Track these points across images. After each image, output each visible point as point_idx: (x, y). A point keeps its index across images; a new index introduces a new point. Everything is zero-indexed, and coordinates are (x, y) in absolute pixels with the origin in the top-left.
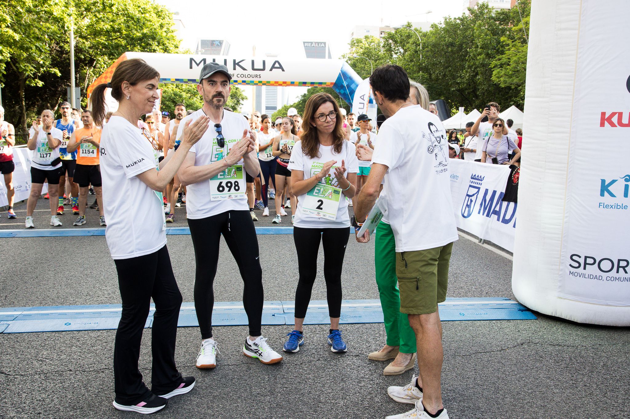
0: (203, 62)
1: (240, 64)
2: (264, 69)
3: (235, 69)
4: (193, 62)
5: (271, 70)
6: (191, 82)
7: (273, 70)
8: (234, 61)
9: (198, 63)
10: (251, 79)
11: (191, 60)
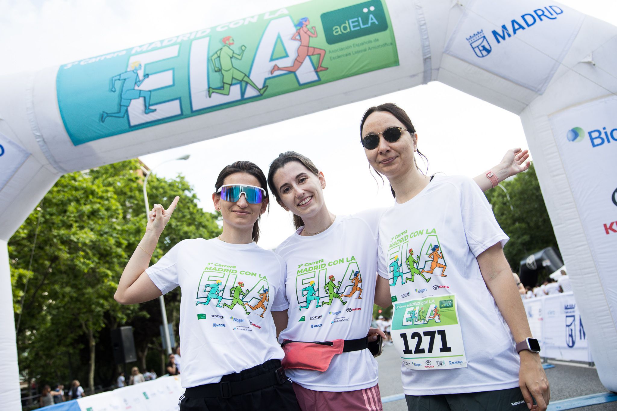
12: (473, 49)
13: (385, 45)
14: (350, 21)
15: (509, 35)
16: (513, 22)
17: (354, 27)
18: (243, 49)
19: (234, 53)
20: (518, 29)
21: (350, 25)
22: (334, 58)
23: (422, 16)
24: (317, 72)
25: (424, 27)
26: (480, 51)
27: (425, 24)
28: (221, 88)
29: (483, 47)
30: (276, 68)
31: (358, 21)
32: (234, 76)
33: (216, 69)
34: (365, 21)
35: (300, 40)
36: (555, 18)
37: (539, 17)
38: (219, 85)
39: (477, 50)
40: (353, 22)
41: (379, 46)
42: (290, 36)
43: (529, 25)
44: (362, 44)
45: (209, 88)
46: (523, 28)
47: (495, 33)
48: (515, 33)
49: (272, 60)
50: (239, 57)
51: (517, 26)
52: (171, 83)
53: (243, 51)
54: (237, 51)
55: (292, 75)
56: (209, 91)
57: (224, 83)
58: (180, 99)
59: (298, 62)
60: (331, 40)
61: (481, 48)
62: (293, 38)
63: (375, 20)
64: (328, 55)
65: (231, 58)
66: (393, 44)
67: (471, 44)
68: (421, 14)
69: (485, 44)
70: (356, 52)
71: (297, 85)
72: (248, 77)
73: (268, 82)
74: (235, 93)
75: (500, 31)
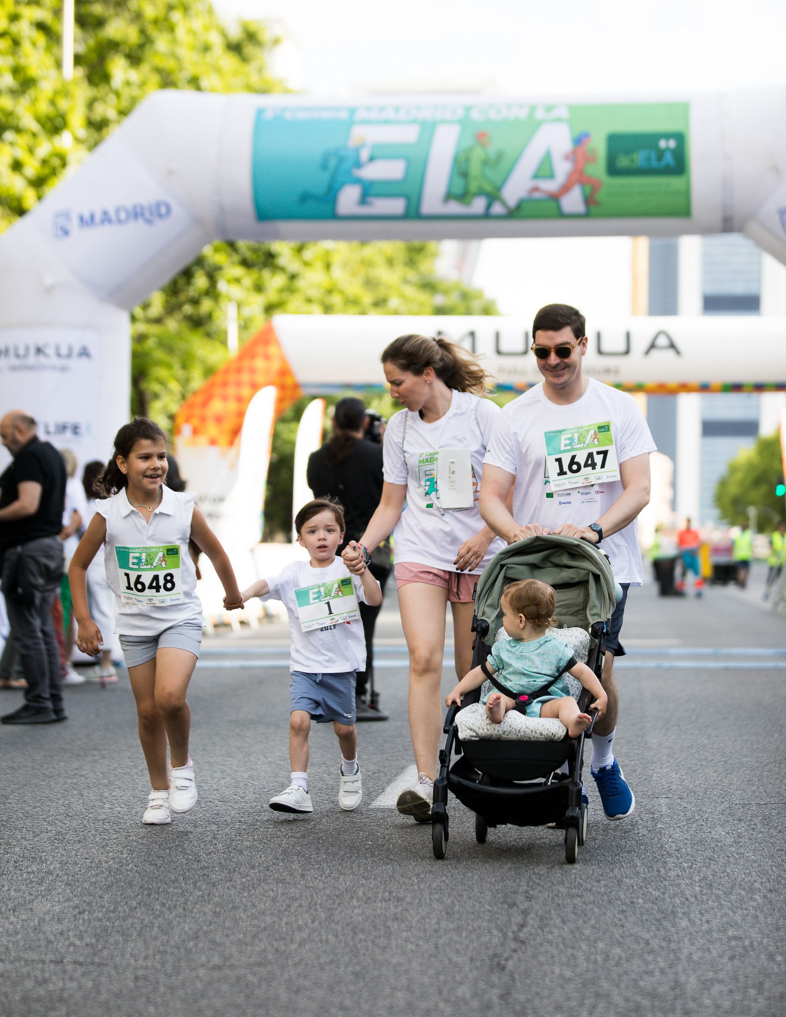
2: (627, 353)
5: (648, 353)
13: (677, 193)
21: (640, 158)
22: (611, 194)
28: (463, 197)
30: (537, 189)
31: (649, 155)
33: (463, 174)
41: (670, 193)
45: (448, 193)
49: (534, 178)
52: (401, 177)
57: (468, 192)
58: (407, 197)
59: (566, 188)
60: (613, 170)
63: (670, 161)
66: (688, 193)
68: (729, 166)
71: (558, 214)
73: (523, 204)
74: (478, 205)
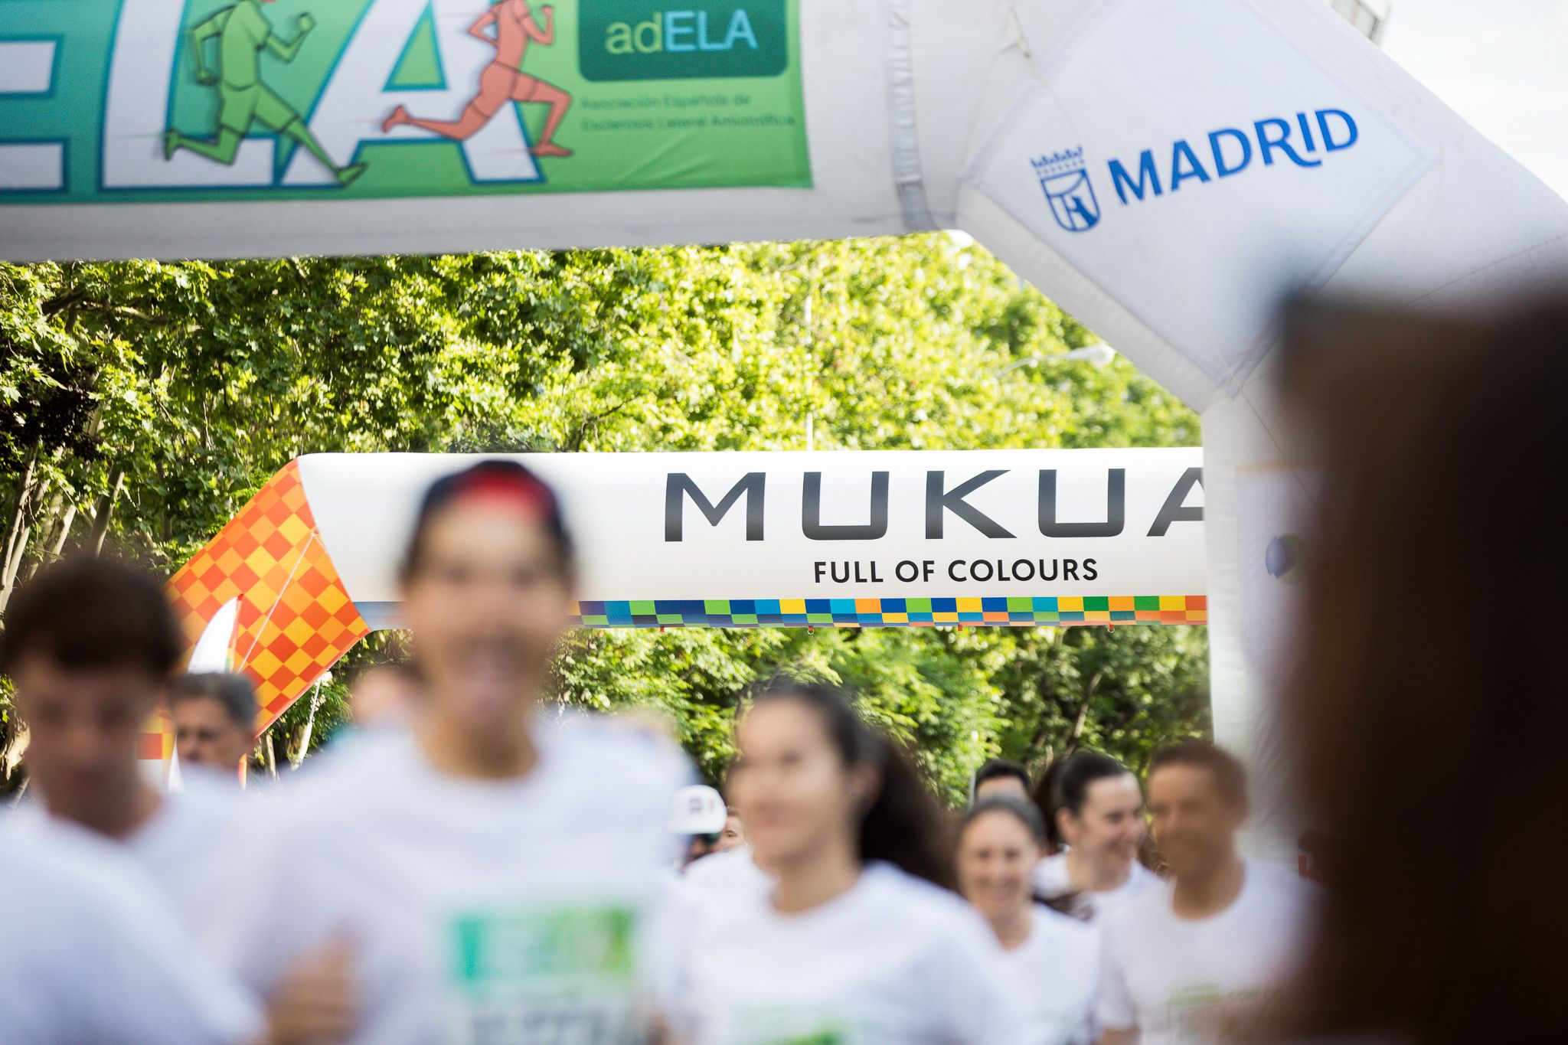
0: (743, 498)
1: (968, 499)
2: (1112, 527)
3: (934, 531)
4: (686, 497)
5: (1158, 529)
6: (678, 618)
7: (1175, 526)
8: (935, 480)
9: (715, 502)
10: (1037, 588)
11: (678, 485)
12: (1049, 197)
13: (770, 120)
14: (671, 16)
15: (1158, 190)
16: (1181, 147)
17: (679, 39)
18: (302, 26)
19: (269, 33)
20: (1188, 175)
21: (667, 31)
22: (597, 127)
23: (902, 54)
24: (534, 156)
25: (903, 91)
26: (1068, 210)
27: (908, 82)
28: (209, 140)
29: (1077, 200)
30: (400, 117)
31: (692, 22)
32: (260, 112)
33: (203, 75)
34: (717, 31)
35: (495, 42)
36: (1318, 163)
37: (1265, 145)
38: (202, 127)
39: (1057, 202)
40: (678, 23)
41: (749, 121)
42: (464, 21)
43: (1223, 171)
44: (695, 102)
45: (169, 129)
46: (1204, 177)
47: (1116, 169)
48: (1175, 186)
49: (390, 86)
50: (286, 53)
51: (1185, 166)
52: (41, 84)
53: (302, 34)
54: (282, 30)
55: (450, 149)
56: (166, 140)
57: (222, 126)
58: (65, 142)
59: (477, 113)
60: (596, 64)
61: (1072, 204)
62: (473, 31)
63: (748, 34)
64: (576, 114)
65: (259, 48)
66: (796, 121)
67: (1042, 181)
68: (901, 47)
69: (1082, 192)
70: (672, 124)
71: (461, 179)
72: (305, 123)
73: (368, 154)
74: (254, 162)
75: (1132, 168)
